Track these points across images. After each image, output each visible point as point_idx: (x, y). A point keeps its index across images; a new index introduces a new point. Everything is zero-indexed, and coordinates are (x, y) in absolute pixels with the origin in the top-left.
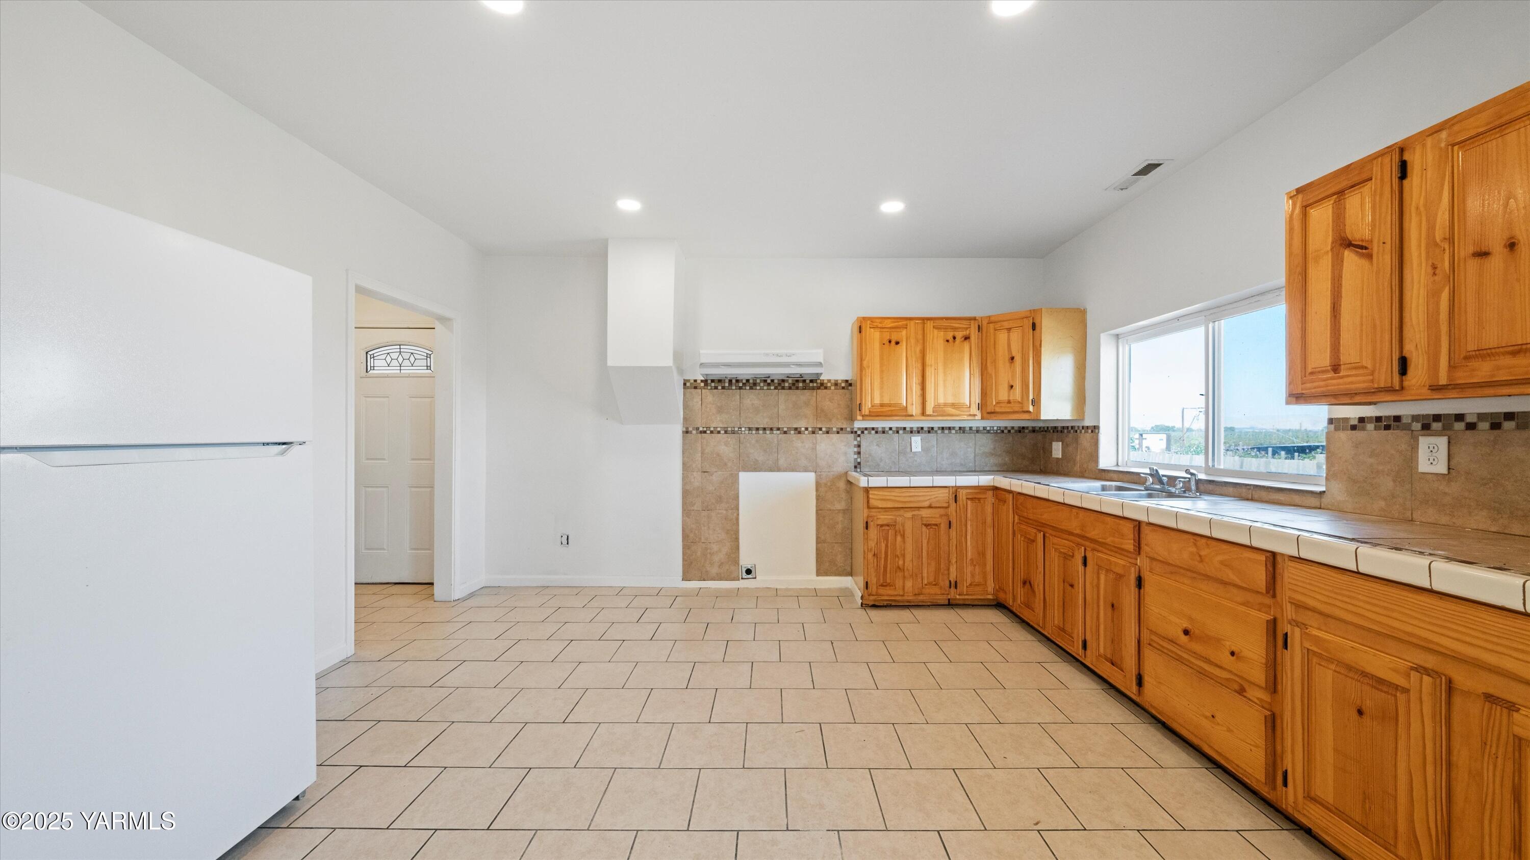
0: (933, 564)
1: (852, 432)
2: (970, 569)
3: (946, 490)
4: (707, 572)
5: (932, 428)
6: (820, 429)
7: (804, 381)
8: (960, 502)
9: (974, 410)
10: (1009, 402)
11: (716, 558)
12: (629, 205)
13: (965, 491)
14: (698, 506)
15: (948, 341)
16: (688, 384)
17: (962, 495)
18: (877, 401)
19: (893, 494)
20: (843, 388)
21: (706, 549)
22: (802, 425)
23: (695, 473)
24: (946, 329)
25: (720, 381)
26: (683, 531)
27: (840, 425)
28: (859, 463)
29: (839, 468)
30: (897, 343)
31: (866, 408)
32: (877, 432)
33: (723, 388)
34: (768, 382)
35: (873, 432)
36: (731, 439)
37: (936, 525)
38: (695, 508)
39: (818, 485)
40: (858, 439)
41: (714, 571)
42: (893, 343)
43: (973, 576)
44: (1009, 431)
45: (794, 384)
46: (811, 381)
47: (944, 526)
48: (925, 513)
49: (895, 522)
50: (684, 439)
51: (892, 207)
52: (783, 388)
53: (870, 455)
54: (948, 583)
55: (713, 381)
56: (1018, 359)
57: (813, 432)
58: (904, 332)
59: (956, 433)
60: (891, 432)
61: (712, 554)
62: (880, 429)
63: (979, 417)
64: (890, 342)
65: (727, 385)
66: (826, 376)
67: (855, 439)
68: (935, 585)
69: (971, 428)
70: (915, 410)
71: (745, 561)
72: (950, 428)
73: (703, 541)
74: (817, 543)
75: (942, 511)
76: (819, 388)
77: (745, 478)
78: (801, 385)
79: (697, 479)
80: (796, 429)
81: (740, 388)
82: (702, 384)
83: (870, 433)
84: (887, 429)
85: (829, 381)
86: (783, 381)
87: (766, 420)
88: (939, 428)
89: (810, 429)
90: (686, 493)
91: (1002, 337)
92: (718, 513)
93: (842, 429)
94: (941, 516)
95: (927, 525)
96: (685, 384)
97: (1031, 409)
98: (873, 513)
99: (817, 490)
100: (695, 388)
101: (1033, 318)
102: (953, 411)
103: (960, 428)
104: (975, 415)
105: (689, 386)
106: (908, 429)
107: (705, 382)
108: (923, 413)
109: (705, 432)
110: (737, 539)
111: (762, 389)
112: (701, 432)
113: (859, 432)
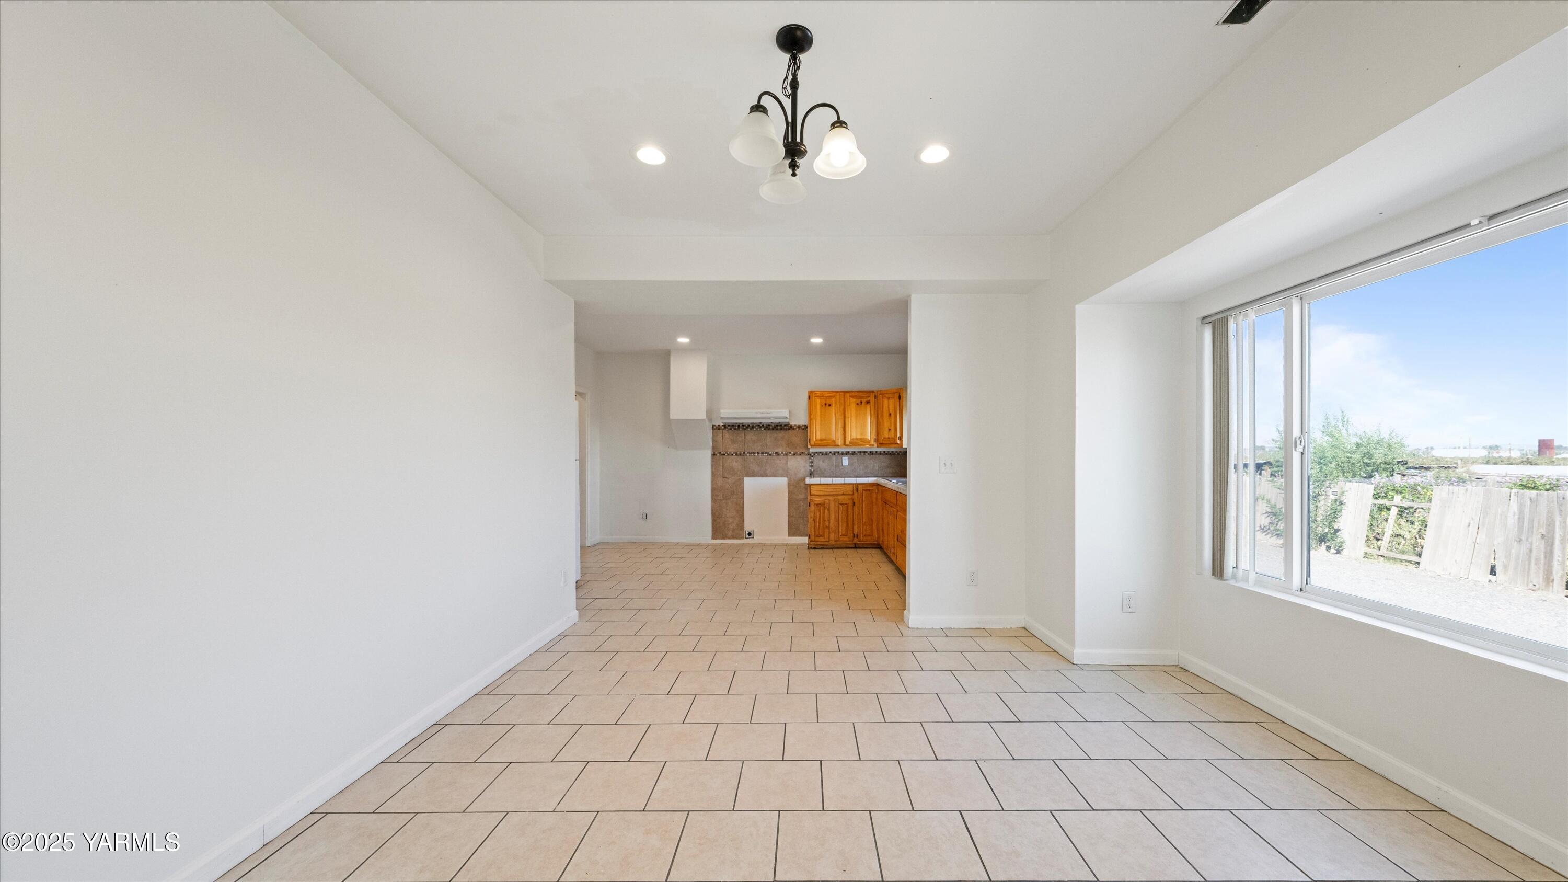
0: (845, 525)
1: (808, 455)
2: (865, 527)
3: (852, 486)
4: (726, 534)
5: (854, 452)
6: (790, 453)
7: (781, 425)
8: (859, 492)
9: (873, 442)
10: (889, 438)
11: (731, 527)
12: (683, 340)
13: (861, 486)
14: (720, 497)
15: (858, 404)
16: (715, 427)
17: (860, 488)
18: (819, 437)
19: (824, 488)
20: (803, 429)
21: (725, 521)
22: (780, 450)
23: (719, 478)
24: (856, 397)
25: (733, 425)
26: (712, 510)
27: (801, 451)
28: (813, 473)
29: (800, 475)
30: (830, 405)
31: (813, 441)
32: (823, 454)
33: (735, 429)
34: (760, 426)
35: (820, 454)
36: (739, 458)
37: (846, 504)
38: (719, 498)
39: (789, 484)
40: (812, 458)
41: (730, 533)
42: (827, 405)
43: (866, 530)
44: (898, 454)
45: (775, 427)
46: (785, 425)
47: (850, 504)
48: (840, 498)
49: (825, 502)
50: (712, 458)
51: (817, 341)
52: (769, 429)
53: (819, 467)
54: (852, 535)
55: (729, 425)
56: (892, 415)
57: (786, 455)
58: (833, 399)
59: (868, 454)
60: (830, 454)
61: (729, 524)
62: (824, 453)
63: (875, 446)
64: (826, 404)
65: (737, 427)
66: (794, 422)
67: (810, 458)
68: (846, 536)
69: (876, 452)
70: (839, 442)
71: (748, 528)
72: (864, 452)
73: (723, 516)
74: (789, 518)
75: (850, 497)
76: (789, 429)
77: (747, 481)
78: (779, 427)
79: (720, 481)
80: (776, 453)
81: (745, 429)
82: (723, 427)
83: (818, 455)
84: (828, 453)
85: (795, 425)
86: (769, 425)
87: (759, 448)
88: (858, 452)
89: (784, 453)
90: (713, 490)
91: (886, 402)
92: (733, 501)
93: (802, 453)
94: (849, 499)
95: (841, 504)
96: (713, 427)
97: (898, 442)
98: (813, 497)
99: (788, 487)
100: (719, 429)
101: (899, 394)
102: (861, 443)
103: (870, 452)
104: (873, 445)
105: (715, 428)
106: (840, 453)
107: (724, 426)
108: (845, 444)
109: (724, 455)
110: (743, 515)
111: (757, 430)
112: (722, 455)
113: (812, 455)
